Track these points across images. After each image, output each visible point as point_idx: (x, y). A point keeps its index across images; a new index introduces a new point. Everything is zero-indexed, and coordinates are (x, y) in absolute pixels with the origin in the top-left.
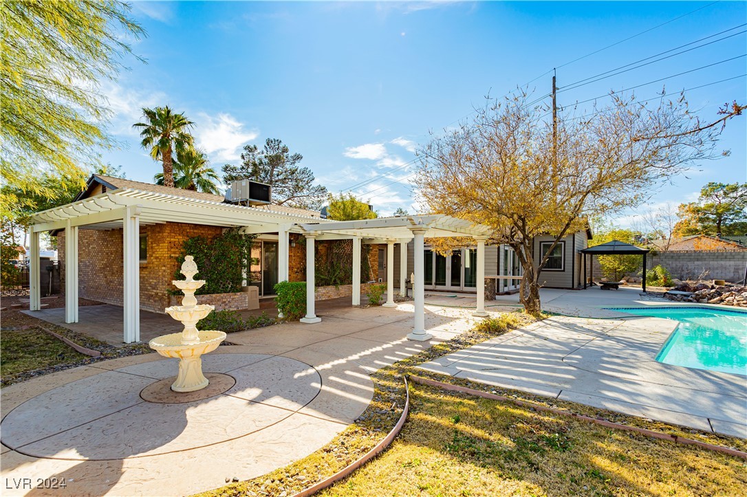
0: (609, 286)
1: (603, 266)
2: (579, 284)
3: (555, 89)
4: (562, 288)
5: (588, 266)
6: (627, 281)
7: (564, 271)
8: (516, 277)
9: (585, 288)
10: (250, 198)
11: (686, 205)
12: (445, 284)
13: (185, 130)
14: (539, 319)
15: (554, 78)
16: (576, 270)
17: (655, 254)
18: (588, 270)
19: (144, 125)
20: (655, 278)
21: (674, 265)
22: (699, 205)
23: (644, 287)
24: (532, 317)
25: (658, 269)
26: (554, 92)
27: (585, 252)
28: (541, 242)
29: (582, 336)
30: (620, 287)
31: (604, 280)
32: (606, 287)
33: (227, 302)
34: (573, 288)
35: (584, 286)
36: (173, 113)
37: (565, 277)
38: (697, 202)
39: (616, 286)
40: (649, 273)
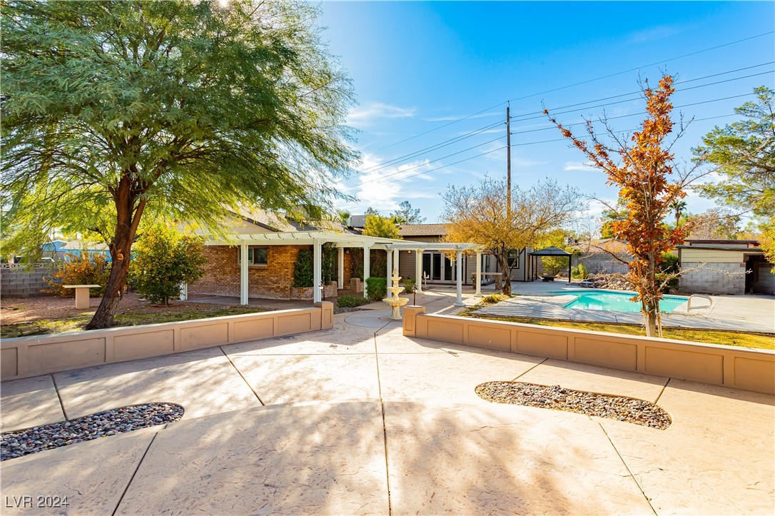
0: (548, 279)
1: (544, 264)
2: (529, 278)
3: (508, 117)
5: (535, 264)
6: (561, 276)
7: (518, 268)
8: (488, 274)
9: (532, 281)
11: (608, 212)
12: (440, 279)
14: (511, 297)
15: (508, 109)
16: (526, 268)
17: (580, 254)
18: (535, 267)
20: (578, 273)
21: (592, 263)
22: (617, 212)
23: (570, 280)
24: (507, 297)
25: (580, 266)
26: (508, 120)
27: (532, 255)
29: (533, 302)
30: (555, 280)
31: (545, 274)
32: (547, 279)
34: (524, 281)
35: (532, 279)
37: (520, 273)
38: (615, 208)
39: (552, 279)
40: (574, 269)
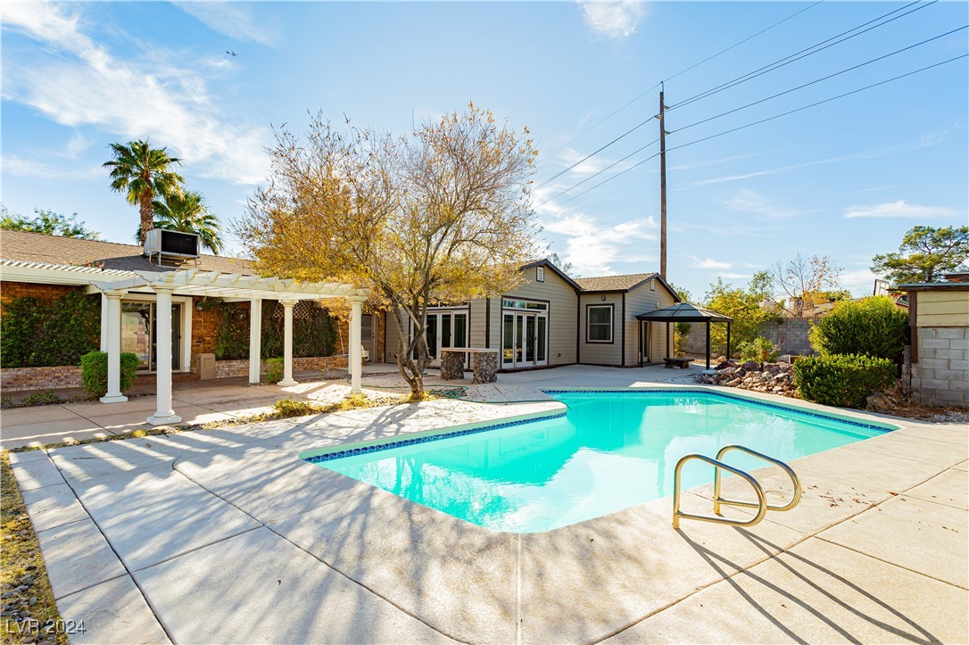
3: (662, 107)
4: (610, 366)
7: (613, 343)
9: (641, 365)
10: (163, 250)
11: (883, 257)
13: (170, 169)
15: (662, 94)
16: (628, 342)
17: (780, 321)
19: (114, 164)
20: (754, 353)
22: (901, 257)
26: (662, 111)
27: (641, 318)
28: (587, 306)
33: (62, 377)
34: (623, 366)
35: (641, 363)
36: (150, 149)
37: (612, 352)
38: (898, 253)
